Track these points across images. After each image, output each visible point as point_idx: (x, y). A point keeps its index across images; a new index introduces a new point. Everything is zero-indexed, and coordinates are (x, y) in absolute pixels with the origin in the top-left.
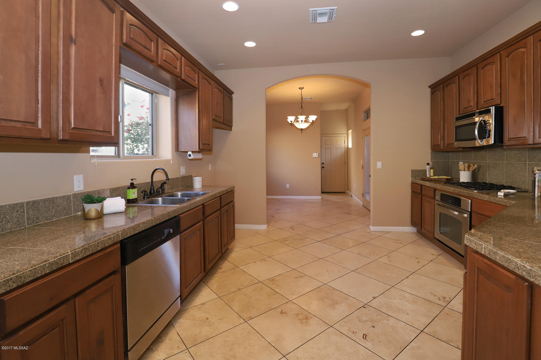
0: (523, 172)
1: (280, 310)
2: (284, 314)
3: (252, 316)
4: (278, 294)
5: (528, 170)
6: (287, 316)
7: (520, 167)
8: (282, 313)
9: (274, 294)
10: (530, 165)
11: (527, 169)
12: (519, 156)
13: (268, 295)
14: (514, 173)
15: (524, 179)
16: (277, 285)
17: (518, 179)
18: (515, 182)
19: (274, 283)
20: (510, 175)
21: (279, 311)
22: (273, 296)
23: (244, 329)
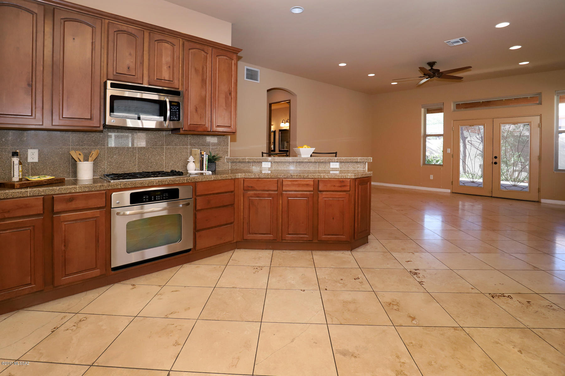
0: (160, 156)
1: (414, 322)
2: (411, 316)
3: (452, 330)
4: (406, 342)
5: (165, 154)
6: (409, 314)
7: (156, 152)
8: (414, 319)
9: (411, 344)
10: (167, 149)
11: (164, 152)
12: (156, 140)
13: (421, 347)
14: (150, 158)
15: (161, 162)
16: (398, 357)
17: (155, 164)
18: (151, 167)
19: (401, 366)
20: (144, 160)
21: (416, 321)
22: (414, 342)
23: (464, 321)
